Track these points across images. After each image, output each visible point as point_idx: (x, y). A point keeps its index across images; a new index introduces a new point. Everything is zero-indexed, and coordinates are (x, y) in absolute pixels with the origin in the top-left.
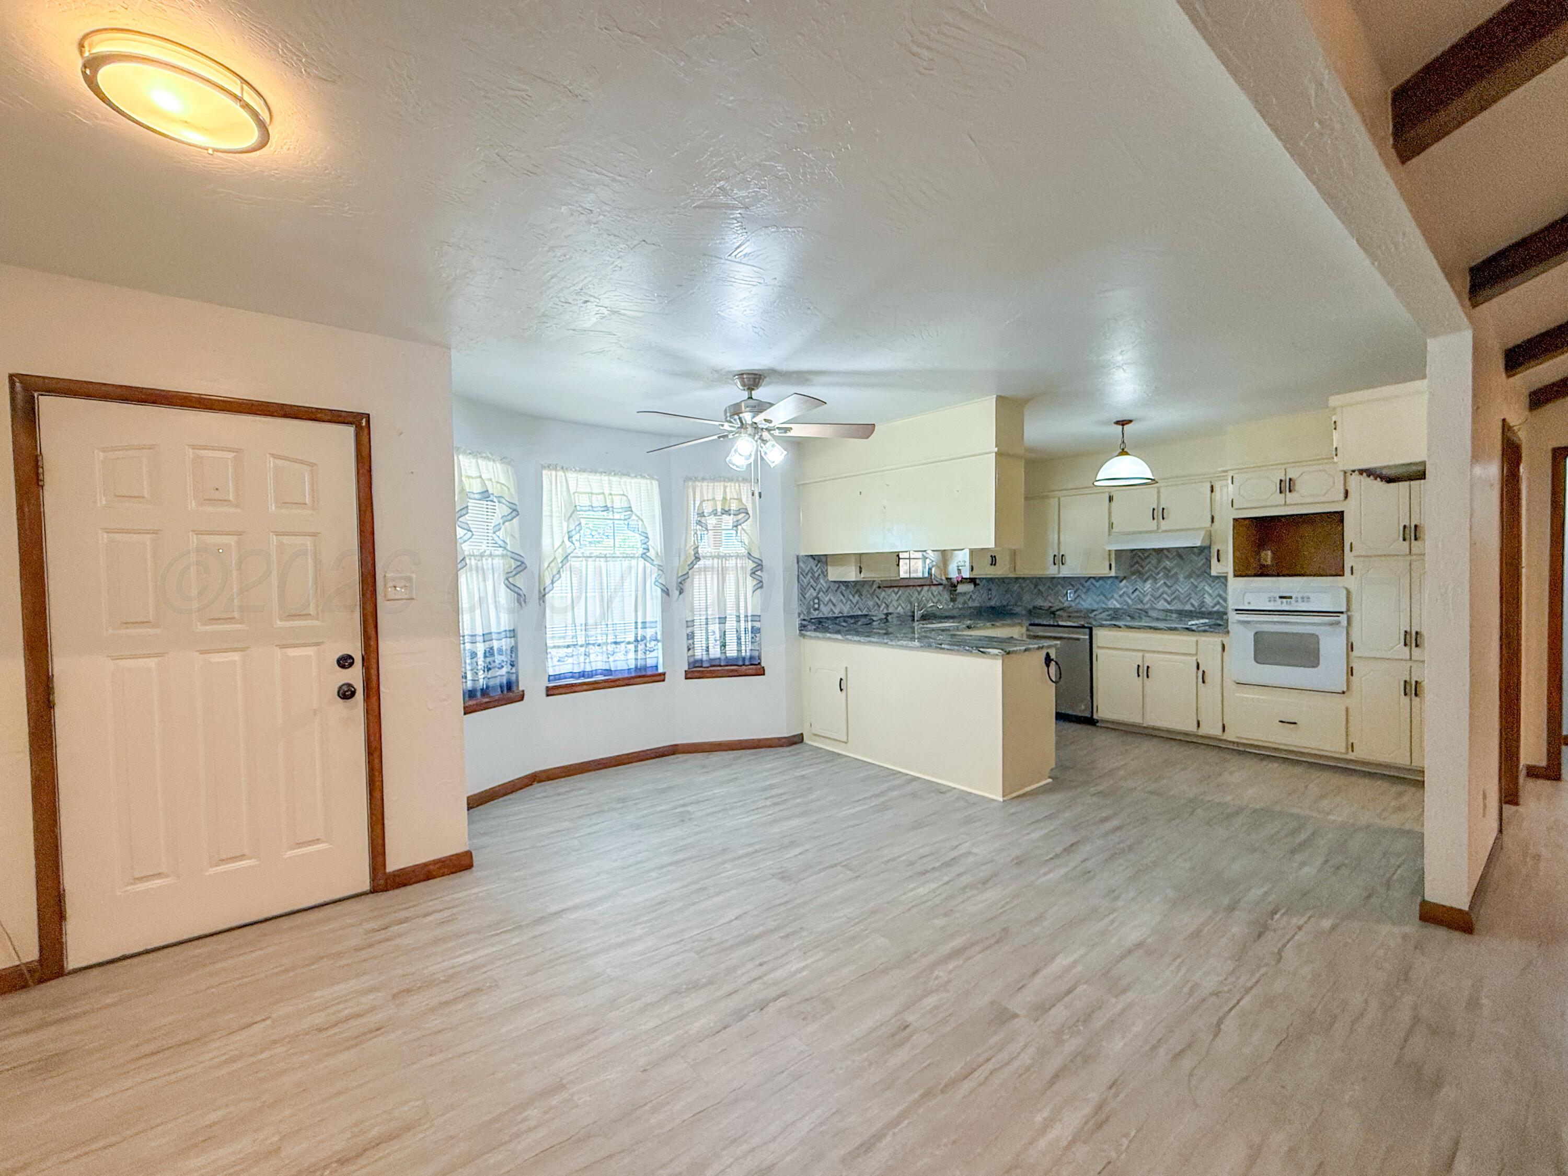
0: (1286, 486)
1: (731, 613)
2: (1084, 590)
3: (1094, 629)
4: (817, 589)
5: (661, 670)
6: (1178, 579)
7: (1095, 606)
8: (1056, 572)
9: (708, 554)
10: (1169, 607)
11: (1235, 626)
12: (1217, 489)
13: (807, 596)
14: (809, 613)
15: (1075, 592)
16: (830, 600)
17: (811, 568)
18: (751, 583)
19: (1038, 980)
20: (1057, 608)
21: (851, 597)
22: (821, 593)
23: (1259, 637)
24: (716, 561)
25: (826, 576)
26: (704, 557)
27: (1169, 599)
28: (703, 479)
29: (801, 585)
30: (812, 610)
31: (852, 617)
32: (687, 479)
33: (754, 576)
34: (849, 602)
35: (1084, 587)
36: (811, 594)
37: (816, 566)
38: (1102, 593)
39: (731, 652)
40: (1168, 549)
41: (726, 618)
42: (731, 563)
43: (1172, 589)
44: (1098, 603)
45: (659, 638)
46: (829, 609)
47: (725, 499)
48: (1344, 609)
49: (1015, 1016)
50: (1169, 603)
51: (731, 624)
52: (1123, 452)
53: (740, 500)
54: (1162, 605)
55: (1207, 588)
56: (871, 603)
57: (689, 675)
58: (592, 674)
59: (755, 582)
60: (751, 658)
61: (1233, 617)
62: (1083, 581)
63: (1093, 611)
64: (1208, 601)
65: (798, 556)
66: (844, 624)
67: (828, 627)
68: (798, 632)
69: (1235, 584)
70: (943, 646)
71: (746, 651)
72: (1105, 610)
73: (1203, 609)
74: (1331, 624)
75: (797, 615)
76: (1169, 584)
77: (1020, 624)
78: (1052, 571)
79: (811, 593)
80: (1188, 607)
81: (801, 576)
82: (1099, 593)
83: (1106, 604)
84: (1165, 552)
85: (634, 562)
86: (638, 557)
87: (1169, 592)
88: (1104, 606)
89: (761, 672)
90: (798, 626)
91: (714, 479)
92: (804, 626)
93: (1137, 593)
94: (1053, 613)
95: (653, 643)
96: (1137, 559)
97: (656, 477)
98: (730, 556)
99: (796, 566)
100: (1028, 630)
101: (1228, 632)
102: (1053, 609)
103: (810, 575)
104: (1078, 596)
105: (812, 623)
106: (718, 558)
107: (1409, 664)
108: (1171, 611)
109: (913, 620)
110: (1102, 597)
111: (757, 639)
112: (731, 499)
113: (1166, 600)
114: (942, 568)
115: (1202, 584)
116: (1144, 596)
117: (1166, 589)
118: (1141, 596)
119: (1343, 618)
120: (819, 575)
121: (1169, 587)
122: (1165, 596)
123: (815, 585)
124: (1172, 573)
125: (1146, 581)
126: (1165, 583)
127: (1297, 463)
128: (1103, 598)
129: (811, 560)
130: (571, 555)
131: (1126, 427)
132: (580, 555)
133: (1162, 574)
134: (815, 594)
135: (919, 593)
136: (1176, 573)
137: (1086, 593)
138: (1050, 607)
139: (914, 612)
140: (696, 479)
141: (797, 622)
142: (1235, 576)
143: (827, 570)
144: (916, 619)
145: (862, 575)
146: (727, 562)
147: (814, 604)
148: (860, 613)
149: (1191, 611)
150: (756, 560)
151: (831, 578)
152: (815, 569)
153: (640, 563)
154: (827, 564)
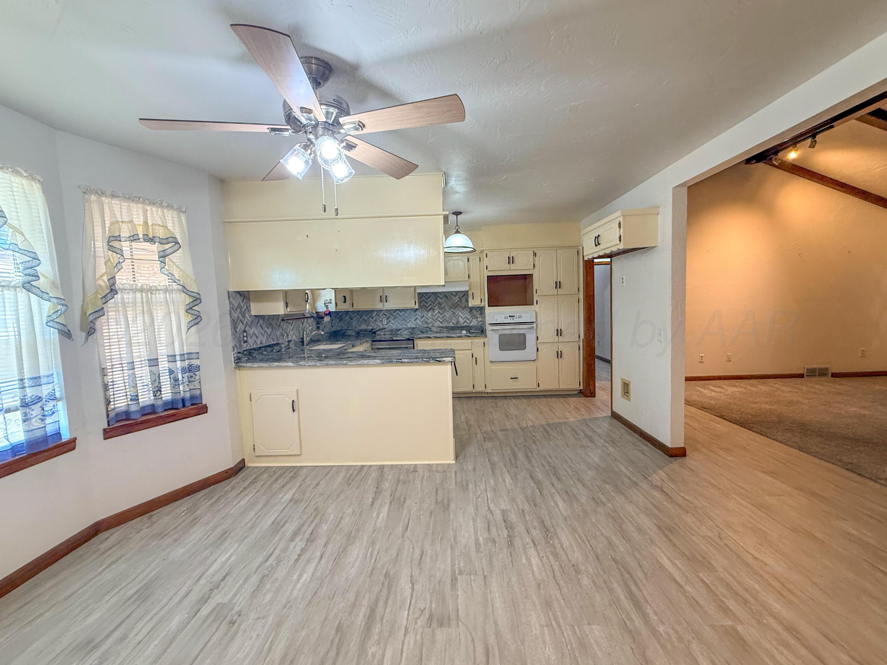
0: (511, 260)
1: (163, 352)
2: (393, 318)
3: (415, 340)
4: (245, 323)
5: (66, 436)
6: (445, 310)
7: (400, 327)
8: (382, 307)
9: (128, 287)
10: (441, 325)
11: (489, 332)
12: (470, 260)
13: (238, 330)
14: (240, 346)
15: (387, 319)
16: (254, 333)
17: (239, 304)
18: (185, 319)
20: (377, 329)
21: (266, 329)
22: (248, 326)
23: (502, 337)
24: (138, 295)
25: (250, 311)
26: (122, 290)
27: (441, 321)
28: (113, 196)
29: (233, 320)
30: (242, 342)
31: (269, 346)
32: (87, 191)
33: (190, 311)
34: (266, 334)
35: (393, 316)
36: (241, 329)
37: (243, 302)
38: (404, 320)
39: (167, 394)
40: (439, 293)
41: (157, 359)
42: (160, 297)
43: (443, 315)
44: (401, 325)
45: (58, 394)
46: (253, 341)
47: (146, 223)
48: (535, 321)
50: (441, 323)
51: (164, 365)
52: (457, 232)
53: (165, 227)
54: (437, 324)
55: (460, 314)
56: (278, 333)
57: (108, 434)
59: (190, 318)
60: (192, 397)
61: (489, 328)
62: (392, 312)
63: (399, 330)
64: (461, 320)
65: (228, 292)
66: (265, 353)
67: (255, 357)
68: (234, 364)
69: (489, 310)
70: (403, 360)
71: (184, 391)
72: (407, 329)
73: (459, 325)
74: (530, 328)
75: (231, 349)
76: (441, 312)
77: (367, 341)
78: (379, 306)
79: (241, 327)
80: (451, 325)
81: (232, 311)
82: (402, 319)
83: (406, 325)
84: (439, 294)
85: (11, 293)
86: (15, 287)
87: (441, 316)
88: (405, 327)
89: (202, 410)
90: (233, 359)
91: (129, 198)
92: (239, 359)
93: (424, 318)
94: (375, 333)
95: (52, 403)
96: (423, 298)
97: (39, 178)
98: (157, 290)
99: (228, 301)
100: (372, 345)
101: (486, 336)
102: (373, 331)
103: (239, 310)
104: (389, 321)
105: (245, 355)
106: (142, 292)
107: (558, 344)
108: (442, 327)
109: (303, 345)
110: (403, 321)
111: (197, 378)
112: (153, 225)
113: (439, 321)
114: (312, 304)
115: (458, 311)
116: (428, 319)
117: (440, 315)
118: (427, 320)
119: (534, 325)
120: (245, 310)
121: (441, 314)
122: (439, 319)
123: (242, 319)
124: (442, 306)
125: (428, 311)
126: (439, 312)
127: (516, 249)
128: (405, 322)
129: (238, 296)
131: (458, 216)
133: (437, 306)
134: (243, 328)
135: (303, 324)
136: (444, 306)
137: (394, 319)
138: (372, 329)
139: (303, 338)
140: (103, 193)
141: (232, 356)
142: (489, 306)
143: (250, 306)
144: (305, 343)
145: (288, 310)
146: (153, 296)
147: (244, 337)
148: (273, 343)
149: (453, 327)
150: (194, 295)
151: (253, 313)
152: (242, 304)
153: (19, 294)
154: (250, 300)
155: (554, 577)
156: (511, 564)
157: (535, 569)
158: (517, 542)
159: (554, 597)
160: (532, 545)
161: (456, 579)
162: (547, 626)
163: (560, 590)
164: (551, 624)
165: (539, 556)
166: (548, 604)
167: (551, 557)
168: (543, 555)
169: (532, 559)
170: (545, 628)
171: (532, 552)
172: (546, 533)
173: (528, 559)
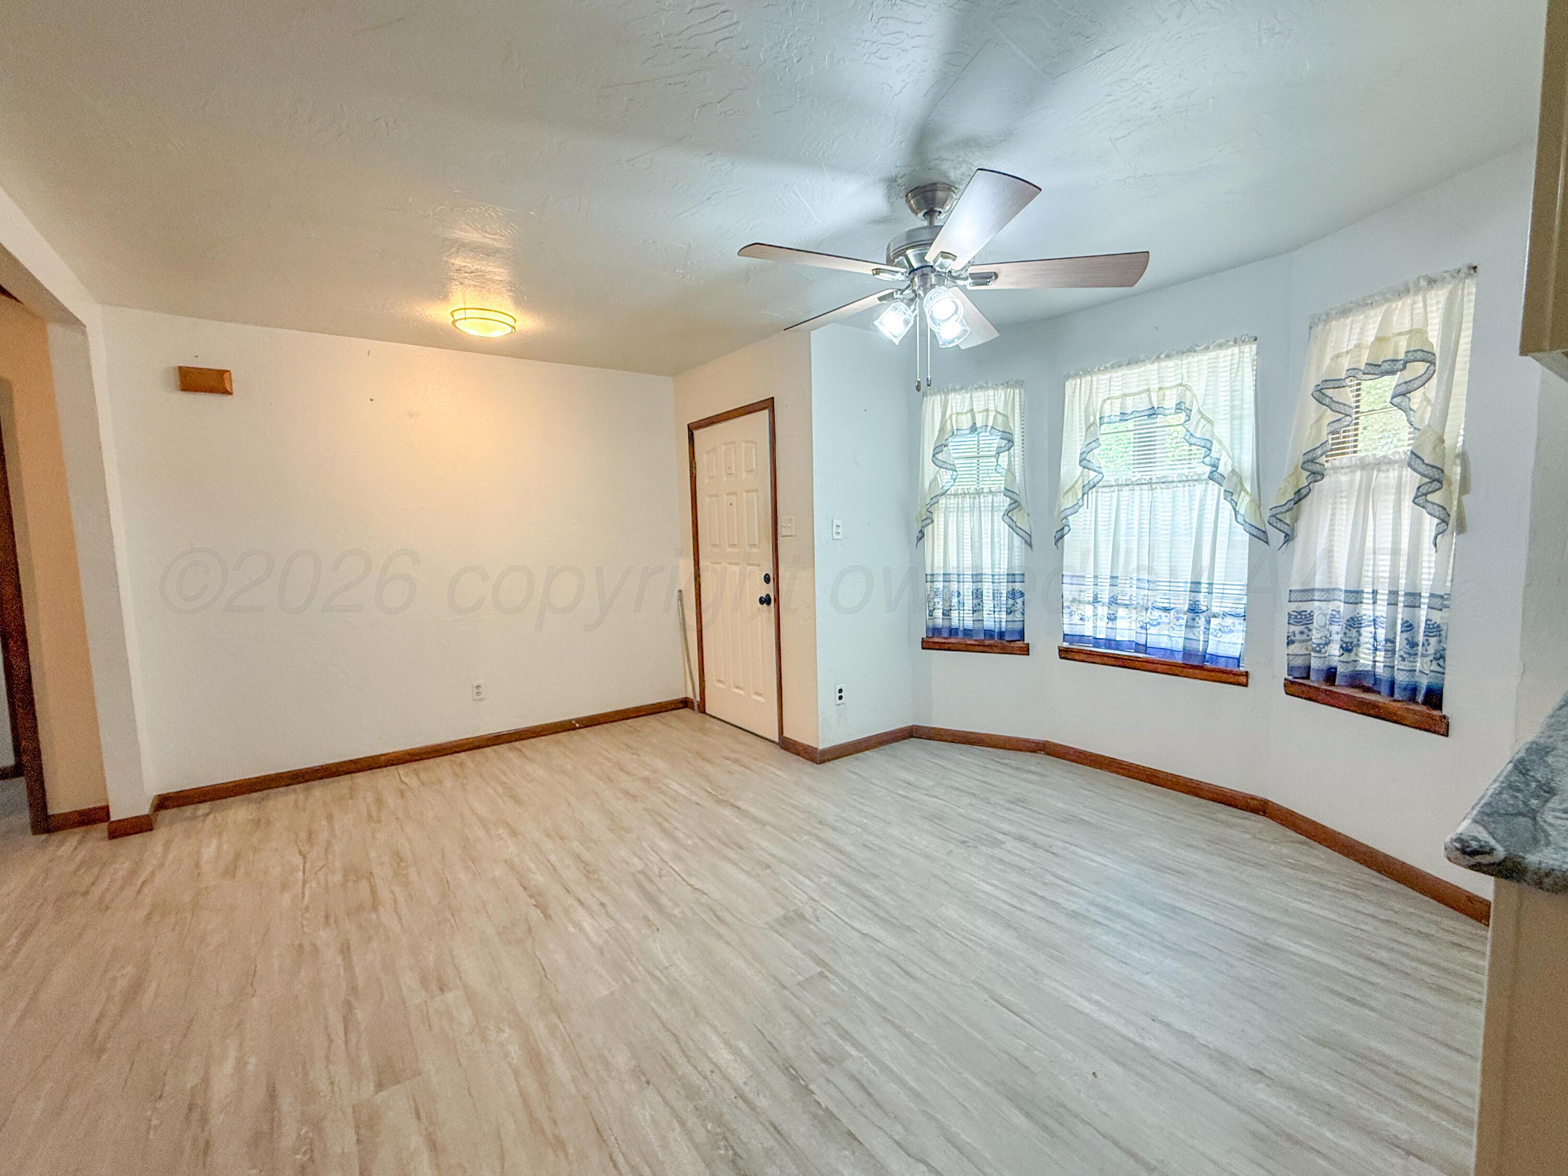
19: (416, 1141)
28: (1348, 310)
33: (1421, 500)
49: (380, 1087)
57: (1290, 689)
58: (1118, 645)
71: (1406, 670)
85: (1199, 488)
89: (1443, 726)
97: (1252, 338)
130: (1100, 484)
132: (1113, 483)
146: (1382, 475)
150: (1430, 471)
155: (678, 1041)
156: (760, 1028)
157: (715, 1038)
158: (779, 1082)
159: (669, 1005)
160: (746, 1090)
161: (818, 964)
162: (667, 968)
163: (662, 1023)
164: (661, 972)
165: (721, 1072)
166: (674, 992)
167: (696, 1080)
168: (714, 1076)
169: (729, 1057)
170: (667, 964)
171: (739, 1075)
172: (735, 1154)
173: (736, 1052)
